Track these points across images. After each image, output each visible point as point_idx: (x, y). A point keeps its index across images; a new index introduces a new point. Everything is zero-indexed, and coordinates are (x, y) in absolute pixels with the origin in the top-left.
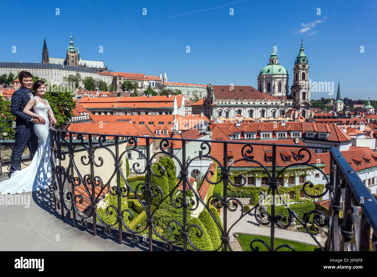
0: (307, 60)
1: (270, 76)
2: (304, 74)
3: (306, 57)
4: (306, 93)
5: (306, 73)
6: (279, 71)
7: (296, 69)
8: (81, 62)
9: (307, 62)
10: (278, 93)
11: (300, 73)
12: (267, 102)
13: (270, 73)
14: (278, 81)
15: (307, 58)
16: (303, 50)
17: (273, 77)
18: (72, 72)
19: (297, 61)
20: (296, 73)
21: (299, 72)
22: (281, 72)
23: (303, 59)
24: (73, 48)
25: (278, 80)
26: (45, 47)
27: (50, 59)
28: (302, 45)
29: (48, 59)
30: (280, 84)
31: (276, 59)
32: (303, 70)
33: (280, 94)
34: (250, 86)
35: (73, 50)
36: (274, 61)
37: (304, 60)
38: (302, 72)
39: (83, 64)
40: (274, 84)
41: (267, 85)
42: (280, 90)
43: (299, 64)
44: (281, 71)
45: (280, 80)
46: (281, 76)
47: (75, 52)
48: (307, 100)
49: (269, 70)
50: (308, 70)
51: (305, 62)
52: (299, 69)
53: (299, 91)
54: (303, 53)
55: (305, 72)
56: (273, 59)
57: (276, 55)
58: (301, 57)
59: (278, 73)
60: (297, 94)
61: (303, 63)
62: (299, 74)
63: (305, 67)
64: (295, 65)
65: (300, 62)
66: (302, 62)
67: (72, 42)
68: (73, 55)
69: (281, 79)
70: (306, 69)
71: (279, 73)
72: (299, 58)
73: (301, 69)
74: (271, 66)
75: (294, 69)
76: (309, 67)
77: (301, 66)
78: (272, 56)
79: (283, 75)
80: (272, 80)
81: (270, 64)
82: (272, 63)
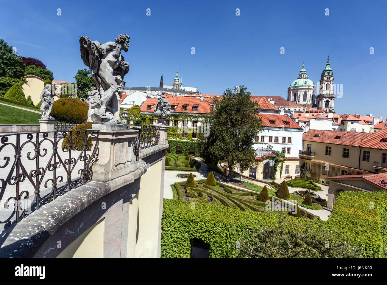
1: (297, 87)
2: (328, 85)
3: (331, 71)
4: (330, 101)
5: (331, 84)
6: (305, 83)
8: (182, 88)
9: (332, 74)
10: (302, 101)
11: (324, 84)
12: (290, 109)
13: (297, 85)
14: (303, 92)
15: (333, 71)
16: (329, 65)
17: (299, 88)
18: (173, 93)
19: (323, 74)
22: (307, 84)
23: (328, 72)
24: (178, 78)
25: (303, 90)
26: (162, 79)
27: (164, 86)
28: (328, 60)
29: (163, 86)
30: (305, 94)
31: (305, 74)
33: (305, 103)
34: (279, 97)
35: (177, 80)
36: (303, 75)
37: (329, 73)
38: (326, 83)
39: (183, 89)
40: (300, 94)
41: (293, 95)
42: (305, 99)
43: (324, 76)
46: (307, 87)
47: (178, 81)
48: (330, 108)
49: (296, 83)
50: (333, 81)
51: (331, 74)
53: (322, 99)
54: (329, 67)
55: (329, 83)
57: (305, 71)
58: (326, 70)
59: (304, 85)
60: (321, 102)
61: (327, 76)
63: (329, 79)
64: (321, 78)
66: (326, 74)
67: (177, 75)
68: (177, 83)
69: (307, 90)
70: (331, 81)
72: (324, 72)
73: (326, 81)
74: (298, 80)
75: (320, 81)
76: (334, 79)
77: (325, 78)
78: (301, 72)
79: (309, 86)
80: (298, 90)
81: (299, 78)
82: (300, 77)
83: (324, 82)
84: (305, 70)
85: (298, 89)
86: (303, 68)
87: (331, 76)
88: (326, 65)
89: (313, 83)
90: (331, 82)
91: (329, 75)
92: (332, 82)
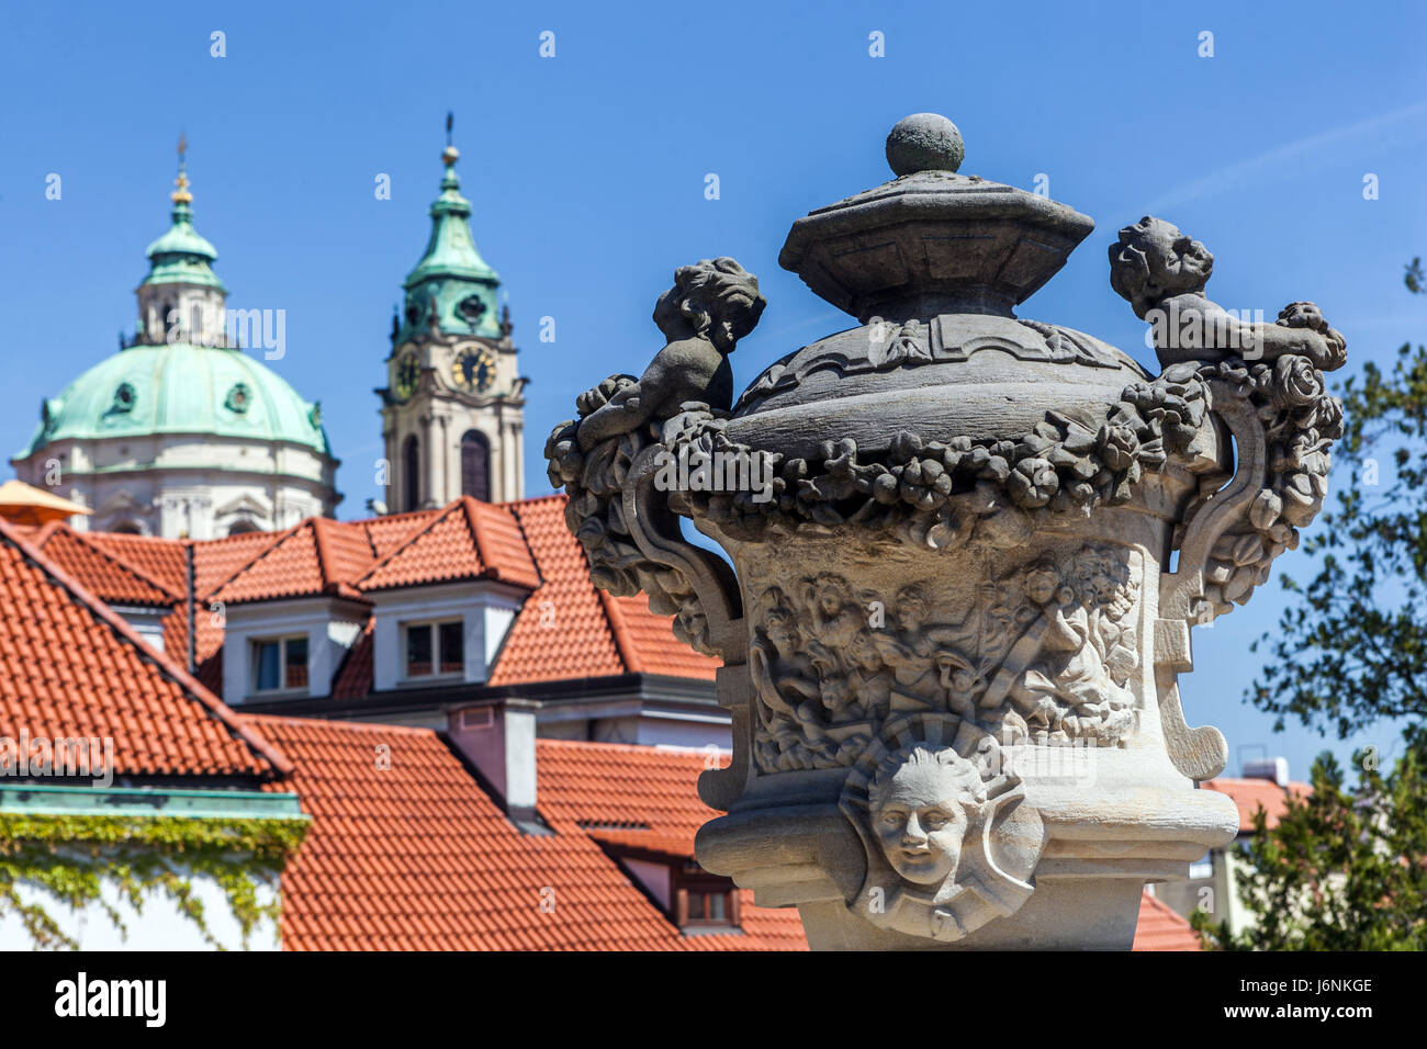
0: (506, 314)
1: (139, 453)
2: (476, 444)
3: (490, 284)
5: (501, 431)
6: (227, 405)
7: (402, 392)
9: (506, 329)
11: (436, 429)
13: (140, 422)
14: (219, 515)
15: (505, 295)
16: (463, 215)
17: (171, 458)
19: (412, 314)
20: (402, 435)
21: (426, 423)
22: (255, 422)
23: (462, 292)
25: (222, 496)
28: (450, 162)
31: (205, 289)
32: (471, 404)
36: (184, 306)
37: (472, 309)
38: (461, 420)
43: (430, 339)
44: (255, 409)
45: (247, 499)
46: (258, 460)
49: (125, 394)
50: (518, 405)
51: (489, 324)
52: (431, 396)
54: (464, 242)
55: (486, 422)
56: (177, 289)
57: (208, 259)
58: (443, 278)
59: (223, 430)
61: (462, 338)
62: (427, 437)
63: (483, 374)
64: (394, 354)
65: (434, 320)
66: (450, 322)
69: (258, 493)
70: (499, 403)
71: (227, 424)
72: (421, 289)
73: (452, 397)
74: (143, 354)
75: (385, 394)
76: (525, 381)
77: (444, 364)
78: (160, 258)
79: (275, 446)
80: (157, 493)
81: (141, 340)
82: (156, 328)
83: (438, 407)
84: (206, 248)
85: (156, 477)
86: (176, 218)
87: (491, 343)
88: (437, 218)
89: (310, 407)
90: (498, 414)
91: (479, 333)
92: (509, 414)
